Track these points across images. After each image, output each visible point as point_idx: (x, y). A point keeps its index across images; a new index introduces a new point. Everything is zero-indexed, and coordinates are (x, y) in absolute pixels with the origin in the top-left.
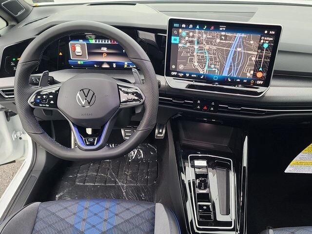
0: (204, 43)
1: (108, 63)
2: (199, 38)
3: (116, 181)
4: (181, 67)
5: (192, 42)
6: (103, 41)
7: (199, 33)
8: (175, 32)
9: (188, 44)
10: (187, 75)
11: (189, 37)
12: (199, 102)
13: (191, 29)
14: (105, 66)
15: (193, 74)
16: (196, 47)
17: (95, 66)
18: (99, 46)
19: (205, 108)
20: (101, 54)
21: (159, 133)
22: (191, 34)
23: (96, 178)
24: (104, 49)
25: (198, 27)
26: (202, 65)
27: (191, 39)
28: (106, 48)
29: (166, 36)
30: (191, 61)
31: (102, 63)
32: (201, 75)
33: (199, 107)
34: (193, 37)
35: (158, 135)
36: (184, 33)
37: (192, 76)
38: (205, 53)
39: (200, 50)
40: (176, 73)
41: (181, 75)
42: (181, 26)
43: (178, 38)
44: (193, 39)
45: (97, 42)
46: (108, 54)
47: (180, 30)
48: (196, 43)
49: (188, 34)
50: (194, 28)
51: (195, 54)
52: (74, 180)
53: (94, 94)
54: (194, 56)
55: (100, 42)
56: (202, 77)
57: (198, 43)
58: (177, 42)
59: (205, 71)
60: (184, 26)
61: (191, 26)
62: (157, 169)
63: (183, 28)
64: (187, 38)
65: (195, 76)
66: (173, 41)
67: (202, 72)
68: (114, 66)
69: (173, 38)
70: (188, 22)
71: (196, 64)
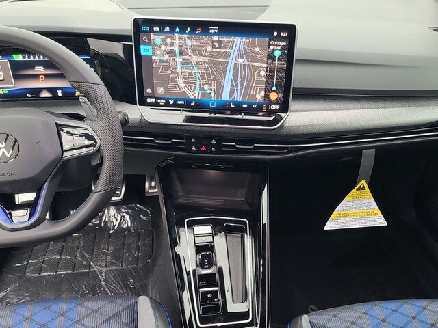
0: (189, 53)
1: (49, 90)
2: (181, 46)
3: (90, 265)
4: (160, 91)
5: (171, 53)
6: (37, 57)
7: (181, 39)
8: (145, 39)
9: (167, 56)
10: (171, 102)
11: (167, 45)
12: (193, 140)
13: (167, 32)
14: (45, 94)
15: (180, 101)
16: (179, 59)
17: (29, 95)
18: (32, 65)
19: (203, 148)
20: (36, 76)
21: (151, 187)
22: (169, 41)
23: (59, 263)
24: (40, 70)
25: (177, 30)
26: (191, 87)
27: (169, 48)
28: (42, 68)
29: (132, 45)
30: (174, 80)
31: (40, 90)
32: (191, 101)
33: (194, 148)
34: (172, 44)
35: (150, 191)
36: (157, 39)
37: (179, 102)
38: (193, 67)
39: (185, 64)
40: (154, 100)
41: (162, 102)
42: (153, 29)
43: (150, 47)
44: (173, 48)
45: (27, 59)
46: (47, 76)
47: (152, 36)
48: (177, 54)
49: (164, 41)
50: (172, 31)
51: (178, 70)
52: (23, 270)
53: (16, 141)
54: (177, 73)
55: (32, 59)
56: (193, 104)
57: (181, 54)
58: (150, 53)
59: (196, 94)
60: (156, 29)
61: (167, 29)
62: (153, 240)
63: (156, 32)
64: (163, 47)
65: (183, 103)
66: (143, 53)
67: (191, 97)
68: (60, 94)
69: (142, 47)
70: (162, 23)
71: (182, 85)
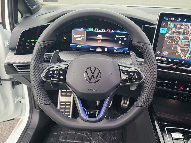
0: (189, 33)
1: (101, 47)
2: (185, 29)
3: (91, 140)
4: (165, 53)
5: (178, 33)
6: (100, 30)
7: (186, 25)
8: (164, 24)
9: (174, 35)
10: (170, 60)
11: (176, 28)
12: (177, 82)
13: (179, 21)
14: (99, 50)
15: (175, 59)
16: (181, 37)
17: (91, 49)
18: (96, 34)
19: (181, 88)
20: (97, 40)
21: (124, 103)
22: (178, 26)
23: (75, 136)
24: (100, 37)
25: (185, 20)
26: (185, 52)
27: (177, 30)
28: (101, 36)
29: (155, 28)
30: (175, 48)
31: (97, 47)
32: (183, 60)
33: (175, 87)
34: (180, 28)
36: (171, 25)
37: (174, 60)
38: (189, 42)
39: (184, 39)
40: (160, 58)
41: (164, 59)
42: (171, 19)
43: (166, 29)
44: (180, 30)
45: (95, 31)
46: (102, 40)
47: (169, 23)
48: (182, 34)
49: (175, 26)
50: (182, 21)
51: (179, 43)
52: (58, 137)
53: (99, 72)
54: (178, 44)
55: (97, 31)
56: (183, 62)
57: (184, 34)
58: (165, 32)
59: (187, 57)
60: (173, 19)
61: (179, 19)
63: (172, 21)
64: (174, 30)
65: (177, 61)
66: (161, 32)
67: (183, 58)
68: (106, 50)
69: (161, 29)
70: (176, 16)
71: (179, 51)
